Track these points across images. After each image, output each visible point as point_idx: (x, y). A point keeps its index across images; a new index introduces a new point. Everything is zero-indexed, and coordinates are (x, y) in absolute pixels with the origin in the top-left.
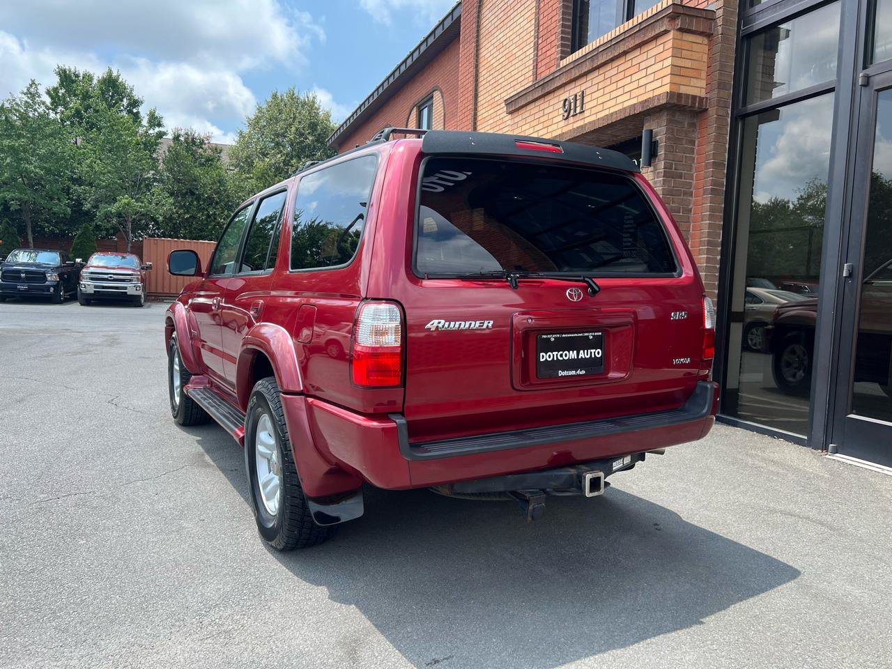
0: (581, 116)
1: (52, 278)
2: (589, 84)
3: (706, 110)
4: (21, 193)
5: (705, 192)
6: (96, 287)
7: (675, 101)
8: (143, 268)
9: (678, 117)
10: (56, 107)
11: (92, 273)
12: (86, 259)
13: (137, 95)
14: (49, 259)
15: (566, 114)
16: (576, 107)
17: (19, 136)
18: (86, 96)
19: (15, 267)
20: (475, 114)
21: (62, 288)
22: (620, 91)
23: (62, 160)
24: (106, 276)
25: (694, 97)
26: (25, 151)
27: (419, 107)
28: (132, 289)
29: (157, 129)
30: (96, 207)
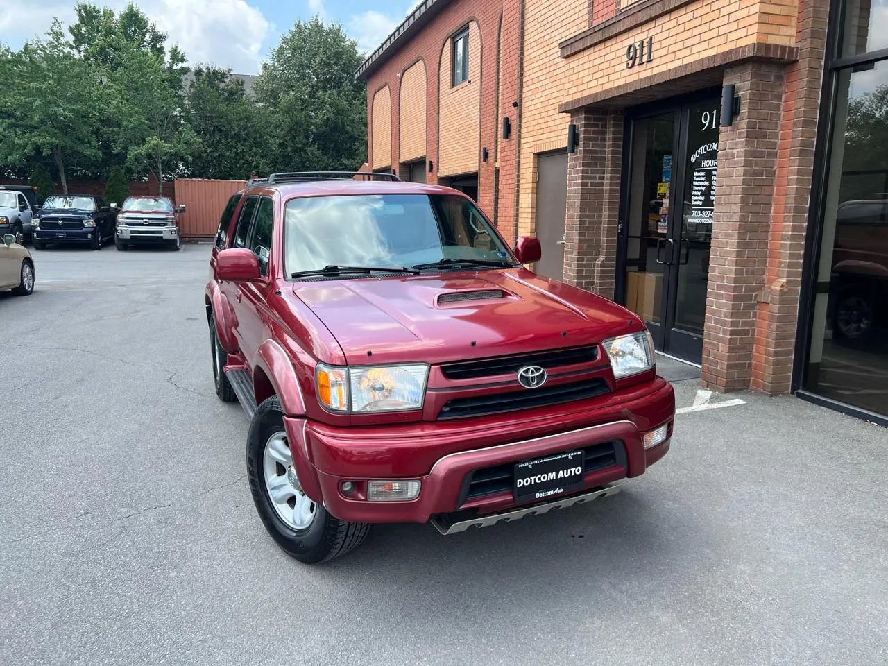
0: (649, 65)
1: (89, 223)
2: (658, 30)
3: (796, 61)
4: (51, 137)
5: (793, 153)
6: (132, 232)
7: (763, 54)
8: (176, 211)
9: (764, 69)
10: (80, 45)
11: (127, 218)
12: (120, 204)
13: (160, 30)
14: (86, 204)
15: (630, 63)
16: (642, 55)
17: (45, 78)
18: (109, 31)
19: (52, 215)
20: (522, 54)
21: (99, 234)
22: (697, 40)
23: (89, 101)
24: (140, 221)
25: (784, 48)
26: (53, 93)
27: (453, 39)
28: (167, 232)
29: (181, 65)
30: (125, 149)
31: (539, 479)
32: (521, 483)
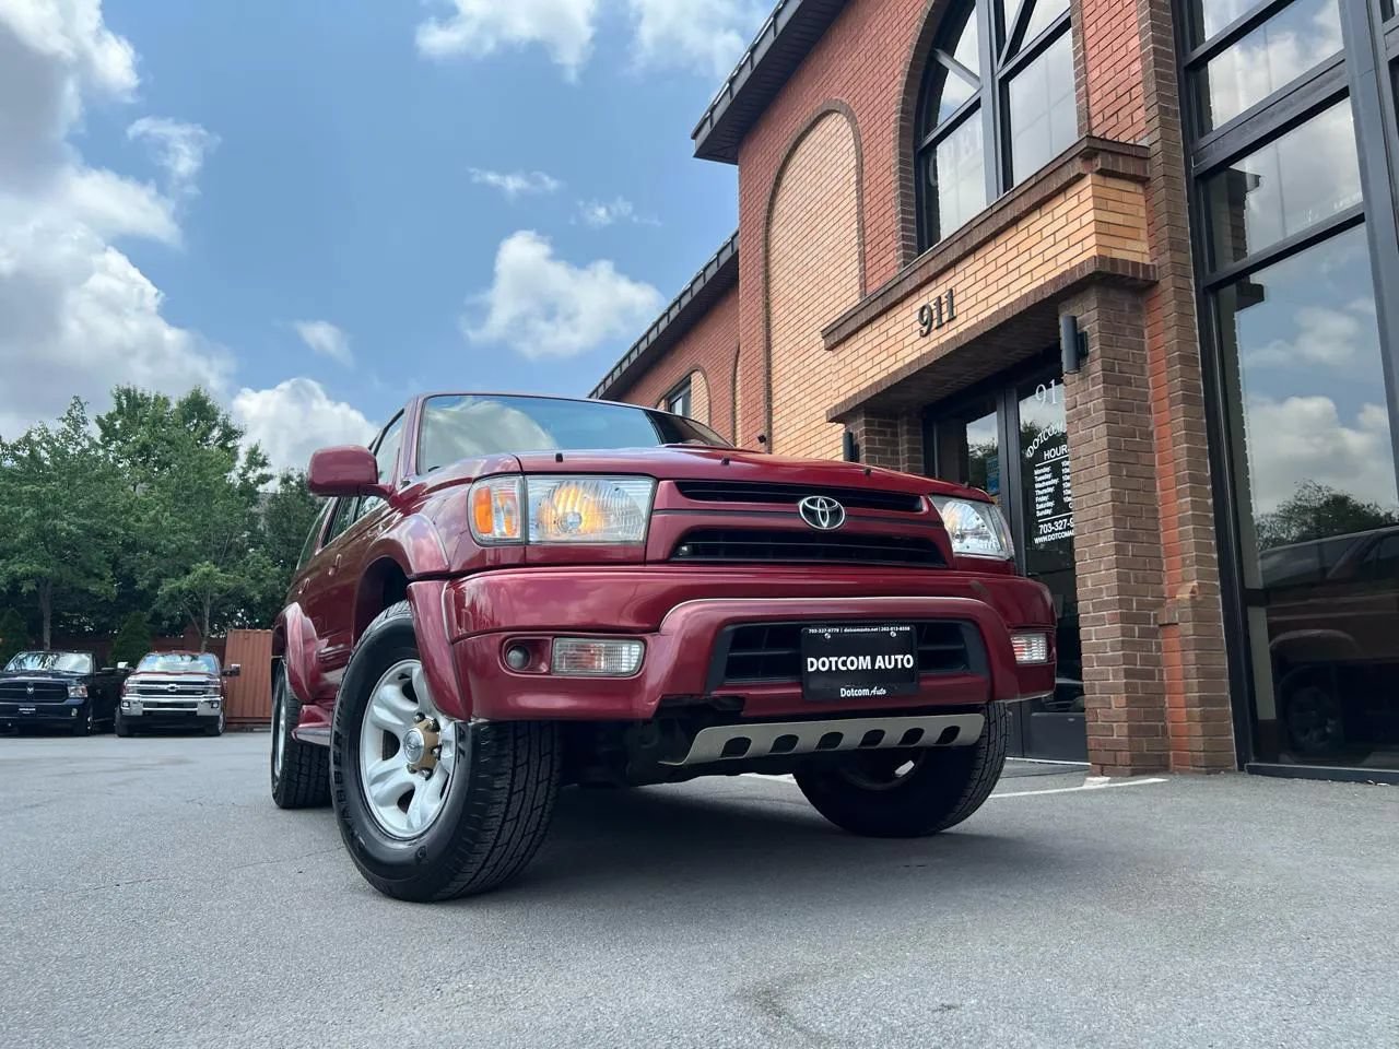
0: (953, 325)
1: (77, 692)
2: (960, 277)
3: (1157, 282)
4: (41, 564)
5: (1172, 402)
6: (146, 704)
7: (1108, 269)
8: (224, 674)
9: (1113, 295)
10: (109, 443)
11: (142, 682)
12: (134, 663)
13: (234, 423)
14: (76, 663)
15: (925, 329)
16: (940, 314)
17: (49, 479)
18: (159, 421)
19: (18, 678)
21: (91, 710)
22: (1015, 275)
23: (111, 512)
24: (165, 687)
25: (1135, 264)
26: (56, 500)
27: (669, 399)
28: (203, 705)
29: (260, 471)
30: (156, 585)
31: (844, 663)
32: (815, 664)
